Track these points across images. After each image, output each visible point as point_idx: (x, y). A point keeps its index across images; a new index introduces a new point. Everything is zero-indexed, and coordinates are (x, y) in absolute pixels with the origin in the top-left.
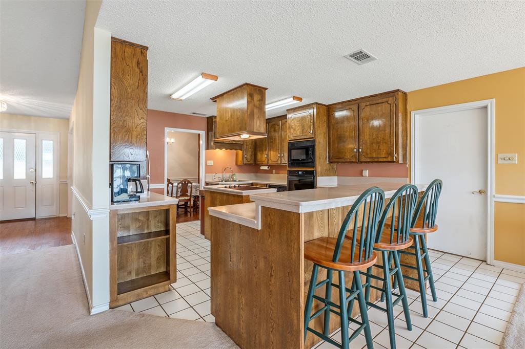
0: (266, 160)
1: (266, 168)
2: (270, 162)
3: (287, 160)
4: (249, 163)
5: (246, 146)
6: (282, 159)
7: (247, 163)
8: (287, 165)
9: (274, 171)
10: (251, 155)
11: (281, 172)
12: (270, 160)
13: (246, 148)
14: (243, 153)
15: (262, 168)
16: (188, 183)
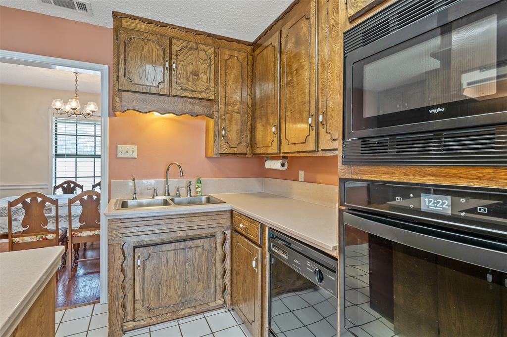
0: (276, 144)
1: (275, 165)
2: (285, 148)
3: (338, 134)
4: (236, 151)
5: (226, 104)
6: (322, 131)
7: (227, 151)
8: (339, 153)
9: (302, 174)
10: (241, 131)
11: (320, 177)
12: (284, 142)
13: (226, 112)
14: (216, 123)
15: (270, 165)
16: (43, 202)
